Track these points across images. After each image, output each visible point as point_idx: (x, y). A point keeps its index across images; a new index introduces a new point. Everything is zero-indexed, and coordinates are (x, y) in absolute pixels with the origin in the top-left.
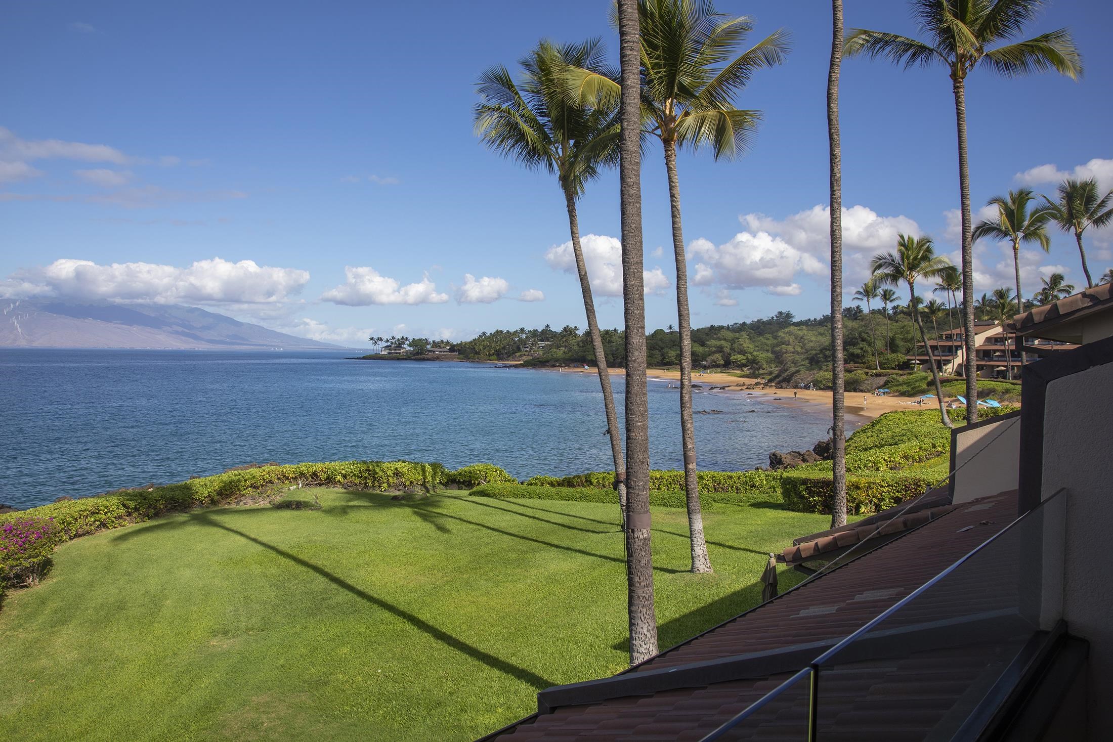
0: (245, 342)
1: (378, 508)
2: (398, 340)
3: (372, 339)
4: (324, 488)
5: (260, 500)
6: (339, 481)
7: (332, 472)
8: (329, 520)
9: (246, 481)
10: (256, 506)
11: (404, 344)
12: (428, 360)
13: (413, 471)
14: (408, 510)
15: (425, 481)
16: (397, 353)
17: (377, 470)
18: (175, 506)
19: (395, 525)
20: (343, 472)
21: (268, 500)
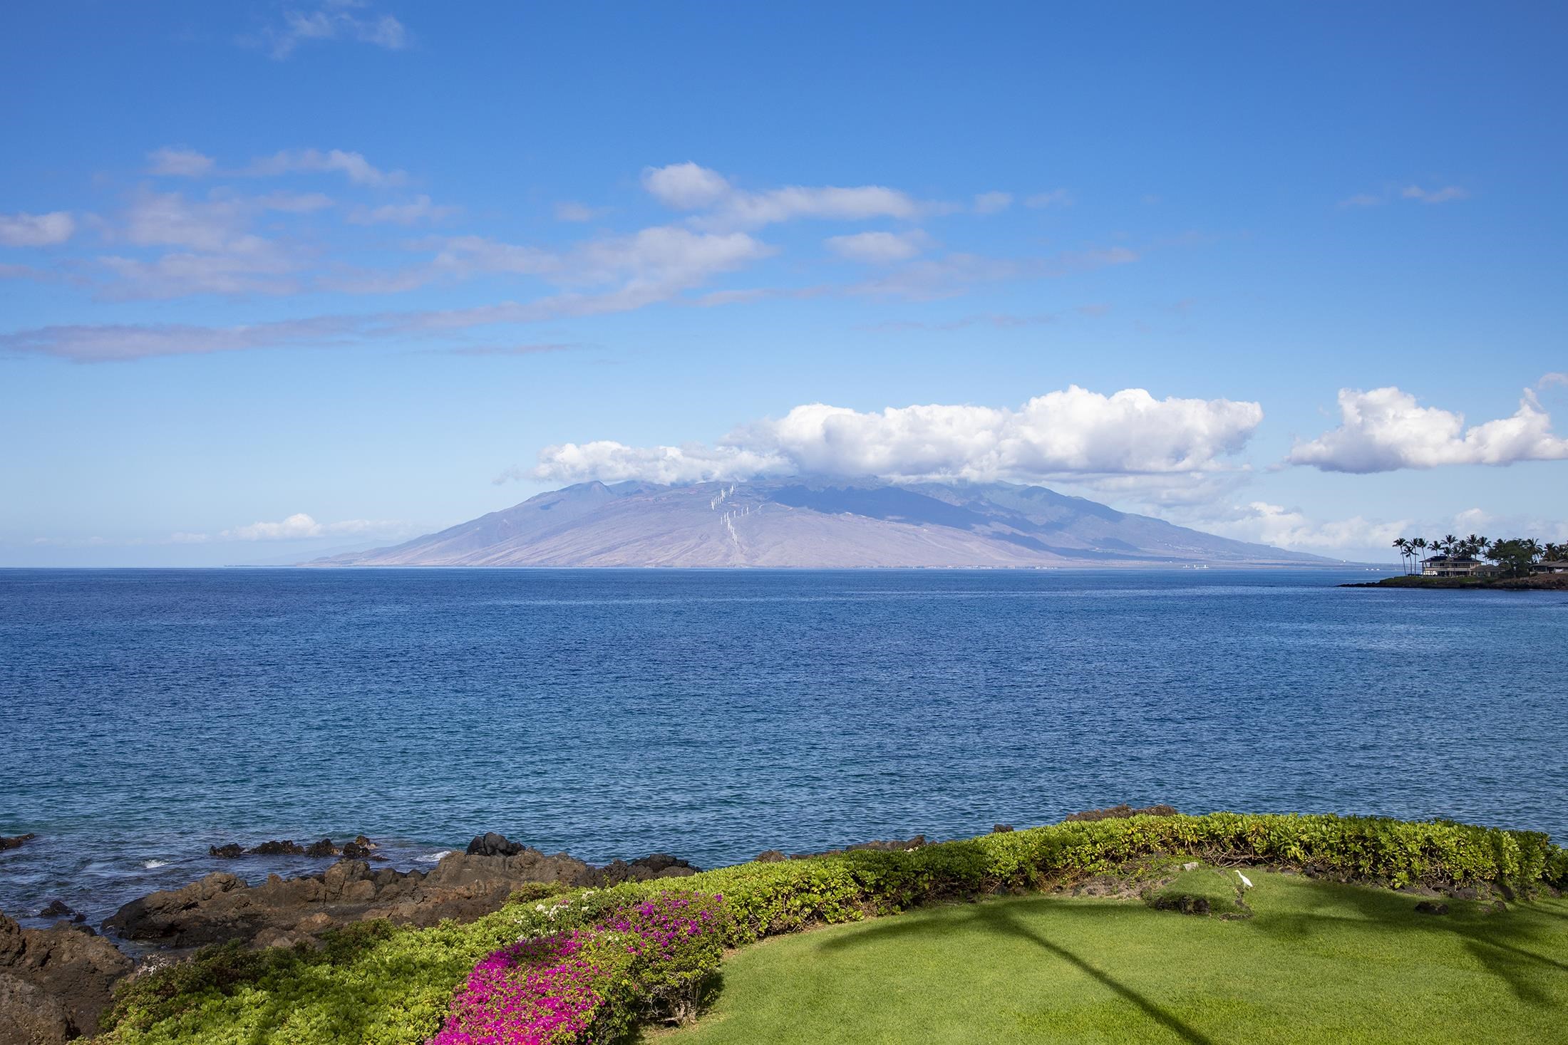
0: (1131, 554)
1: (1381, 927)
2: (1463, 544)
3: (1400, 542)
4: (1261, 871)
5: (1121, 887)
6: (1296, 858)
7: (1280, 837)
8: (1264, 946)
9: (1094, 843)
10: (1114, 899)
11: (1477, 552)
12: (1537, 587)
13: (1472, 848)
14: (1453, 941)
15: (1501, 874)
16: (1458, 573)
17: (1384, 839)
19: (1421, 972)
20: (1304, 838)
21: (1138, 889)
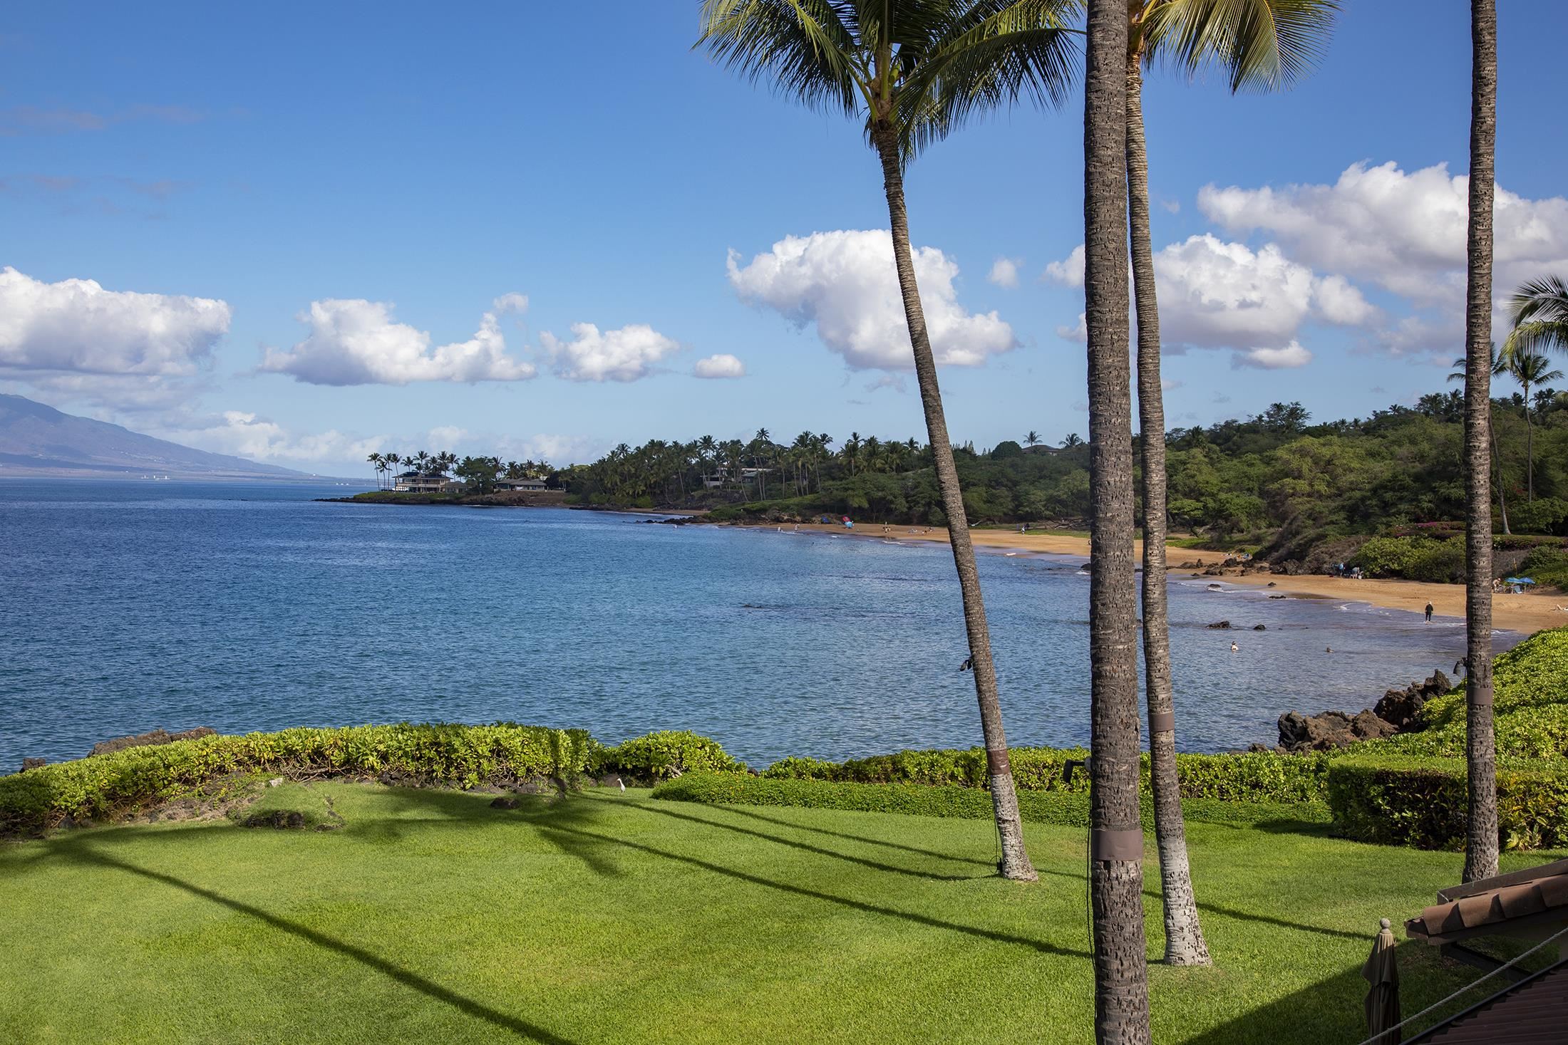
0: (80, 462)
1: (464, 824)
2: (434, 460)
3: (374, 457)
4: (338, 783)
5: (203, 809)
6: (372, 768)
7: (358, 748)
8: (365, 853)
9: (167, 767)
10: (197, 822)
11: (447, 468)
12: (500, 504)
13: (534, 746)
14: (528, 830)
15: (557, 768)
16: (429, 489)
17: (457, 743)
18: (15, 825)
19: (511, 860)
20: (381, 747)
21: (223, 810)
